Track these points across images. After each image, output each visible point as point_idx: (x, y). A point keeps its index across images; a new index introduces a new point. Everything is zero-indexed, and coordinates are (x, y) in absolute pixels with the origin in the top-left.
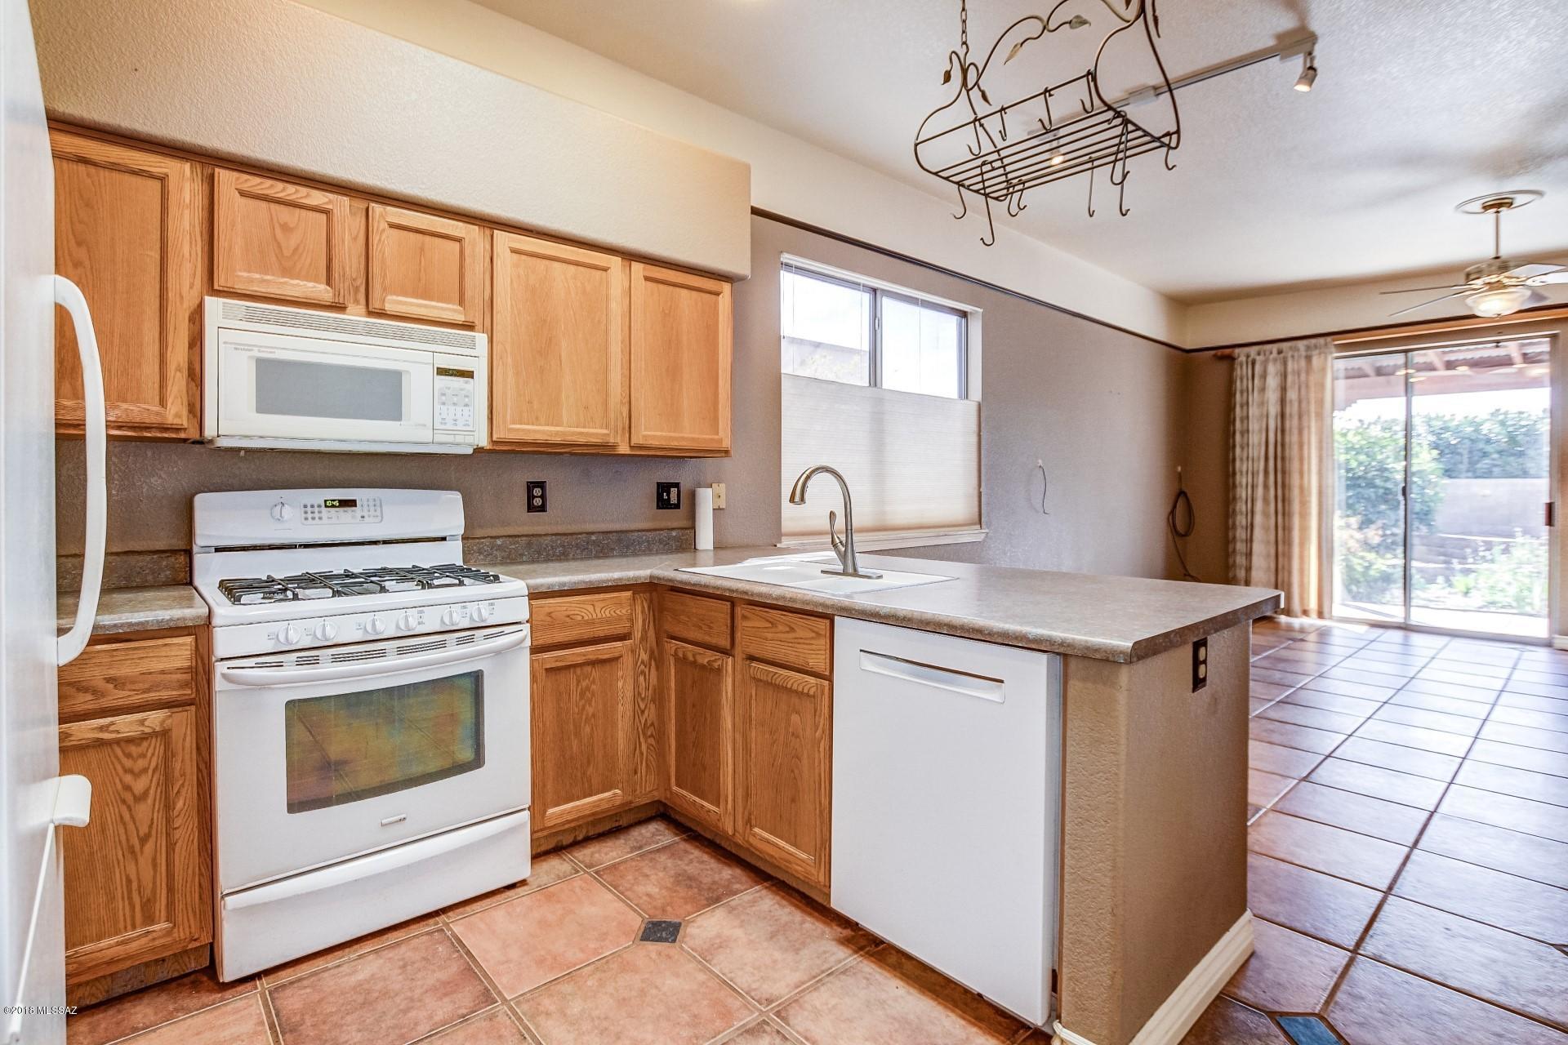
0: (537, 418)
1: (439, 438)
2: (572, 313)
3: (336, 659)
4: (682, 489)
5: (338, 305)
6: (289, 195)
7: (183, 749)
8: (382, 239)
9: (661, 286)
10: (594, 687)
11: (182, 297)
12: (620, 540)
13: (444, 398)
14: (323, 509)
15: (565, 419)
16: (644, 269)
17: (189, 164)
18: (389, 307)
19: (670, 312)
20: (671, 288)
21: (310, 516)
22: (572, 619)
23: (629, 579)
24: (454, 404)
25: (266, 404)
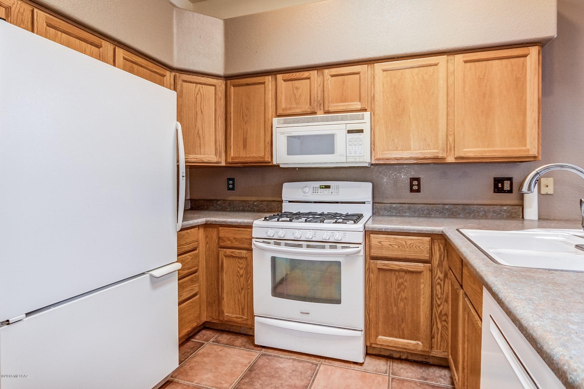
0: (397, 148)
1: (348, 160)
2: (416, 92)
3: (286, 245)
4: (514, 181)
5: (313, 112)
6: (297, 77)
7: (250, 265)
8: (328, 82)
9: (477, 63)
10: (406, 284)
11: (269, 120)
12: (464, 210)
13: (350, 143)
14: (319, 189)
15: (412, 147)
16: (463, 57)
17: (271, 76)
18: (331, 109)
19: (484, 77)
20: (485, 62)
21: (314, 191)
22: (392, 246)
23: (427, 231)
24: (355, 145)
25: (290, 152)
